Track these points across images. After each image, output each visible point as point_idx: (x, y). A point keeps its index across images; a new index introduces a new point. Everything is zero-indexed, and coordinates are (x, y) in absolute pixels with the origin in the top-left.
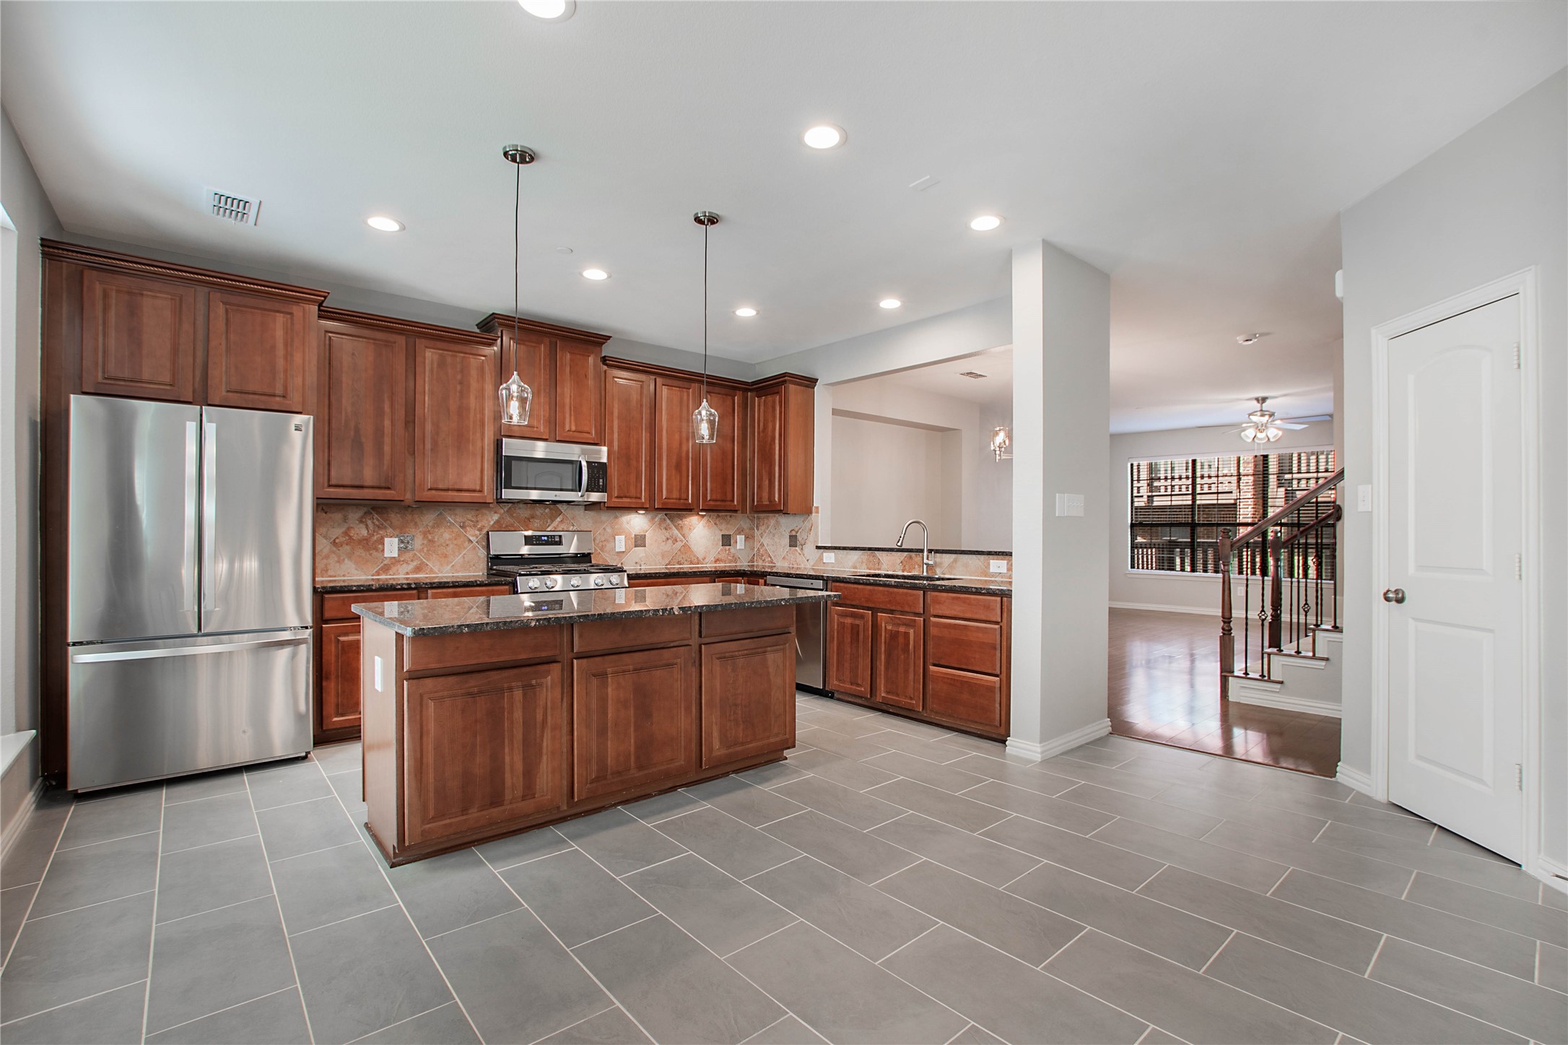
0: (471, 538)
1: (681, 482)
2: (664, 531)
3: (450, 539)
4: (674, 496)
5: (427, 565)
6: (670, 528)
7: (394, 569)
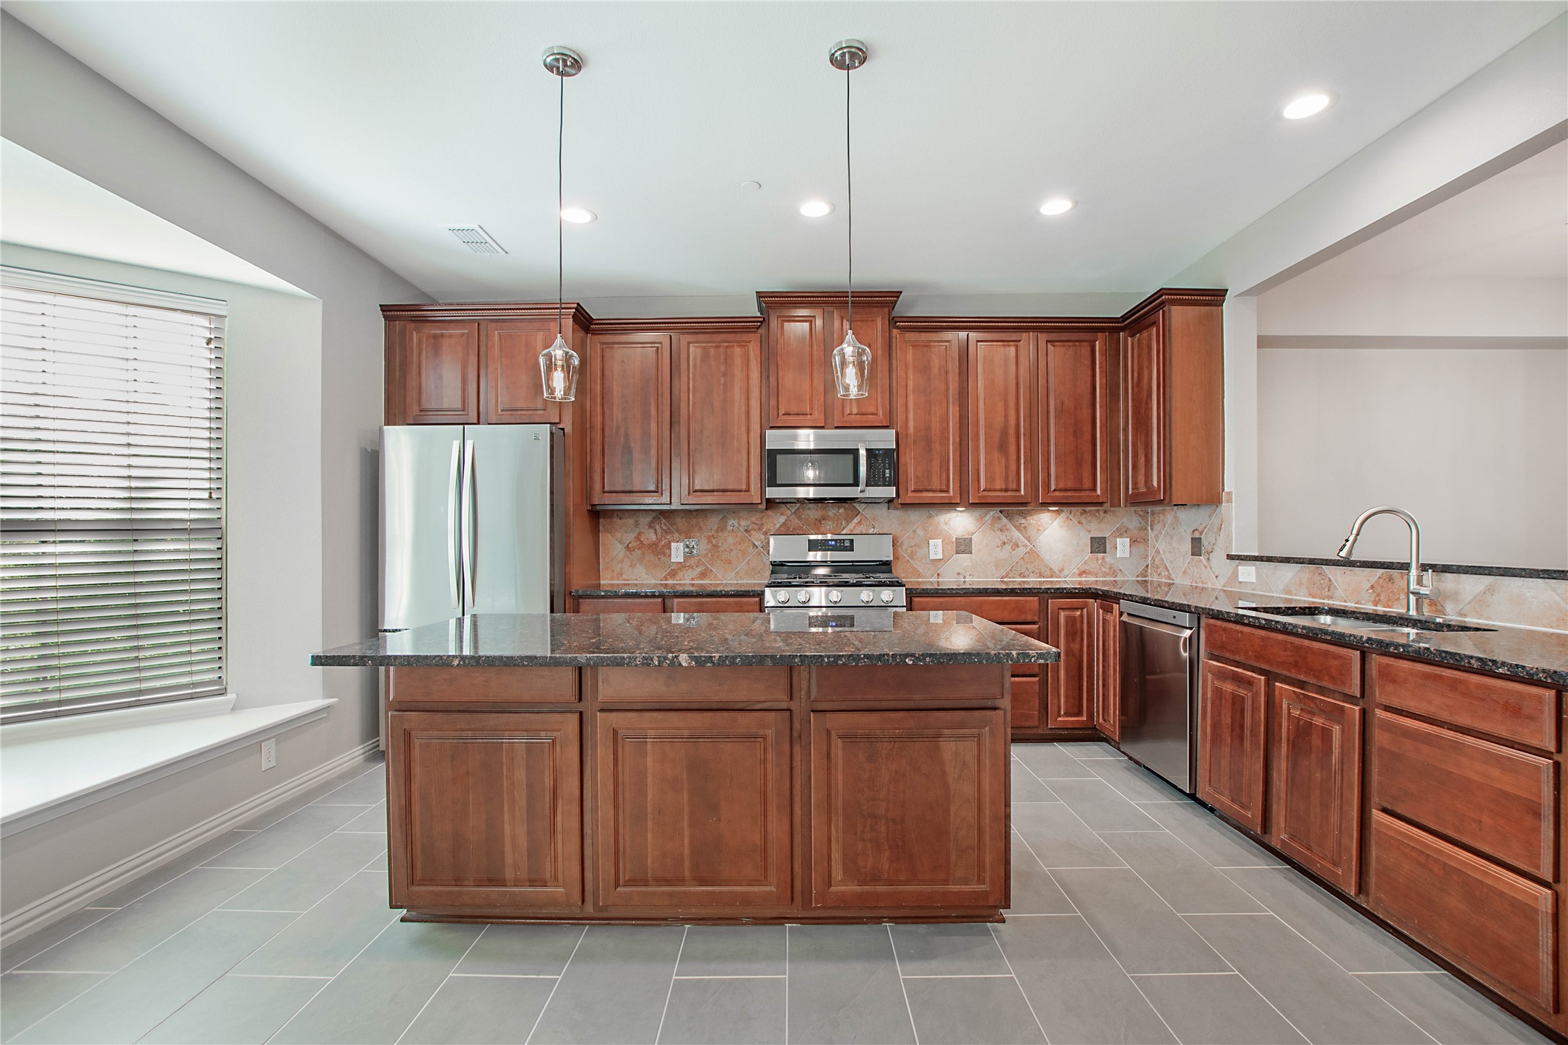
0: (756, 543)
1: (1007, 467)
2: (999, 533)
3: (734, 544)
4: (998, 487)
5: (712, 571)
6: (1007, 529)
7: (680, 575)
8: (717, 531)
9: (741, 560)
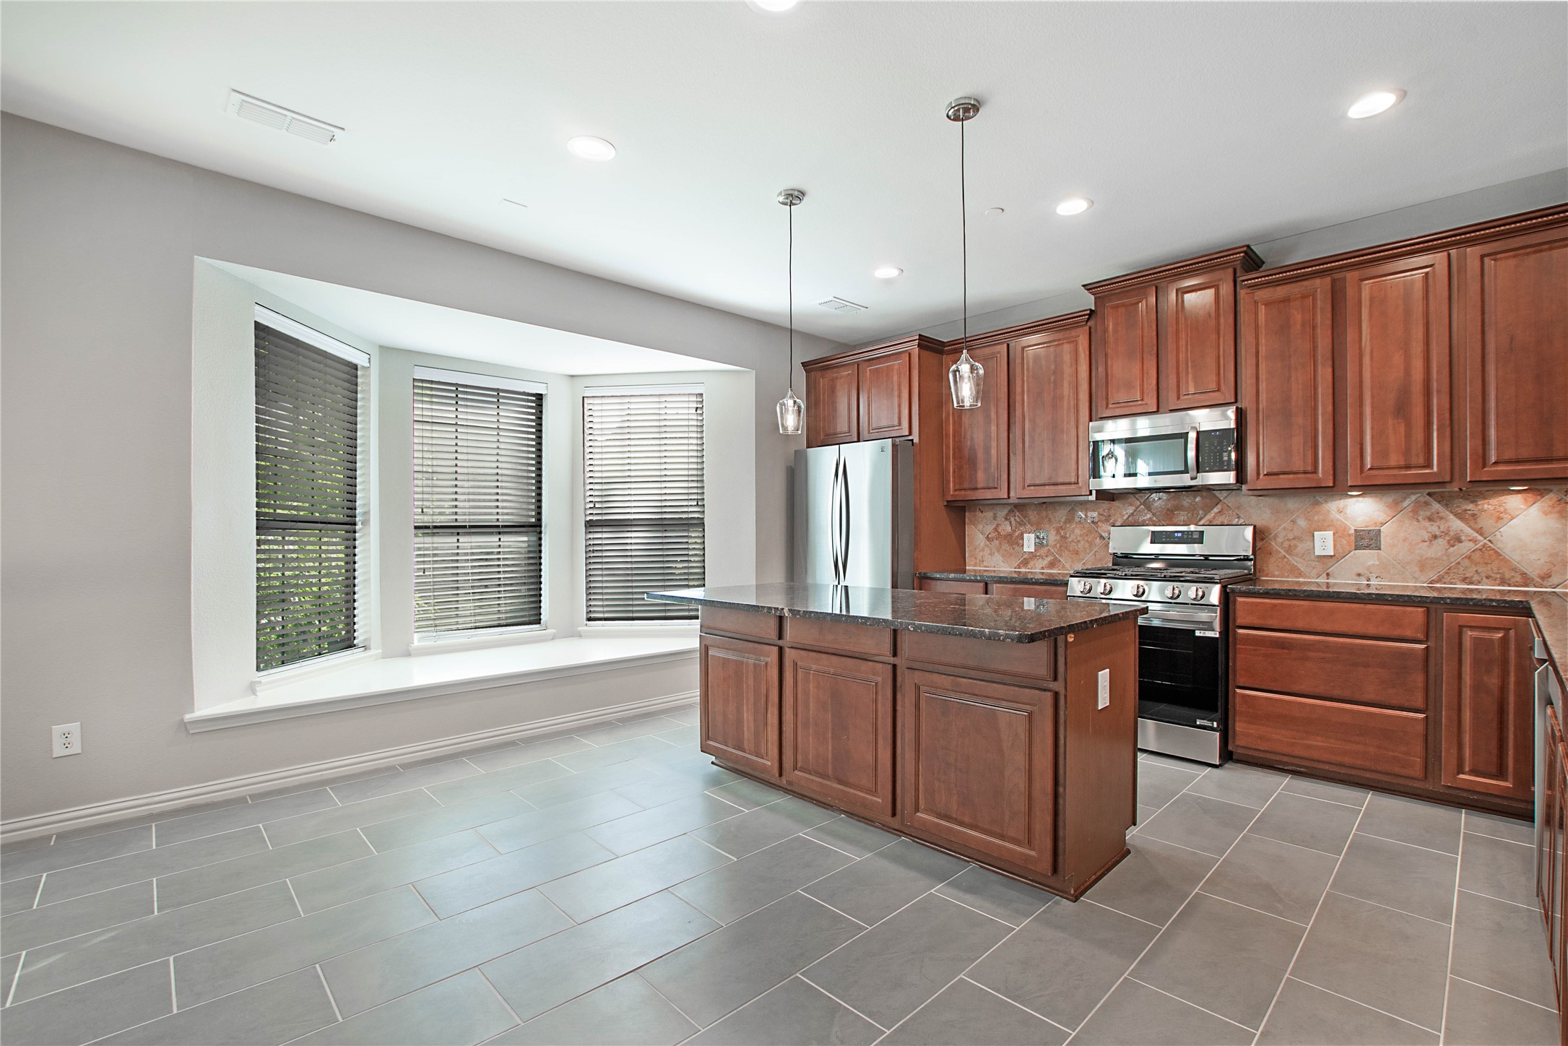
0: (1103, 534)
2: (1427, 524)
3: (1081, 535)
4: (1393, 462)
5: (1060, 561)
6: (1441, 518)
7: (1032, 563)
8: (1065, 523)
9: (1088, 551)
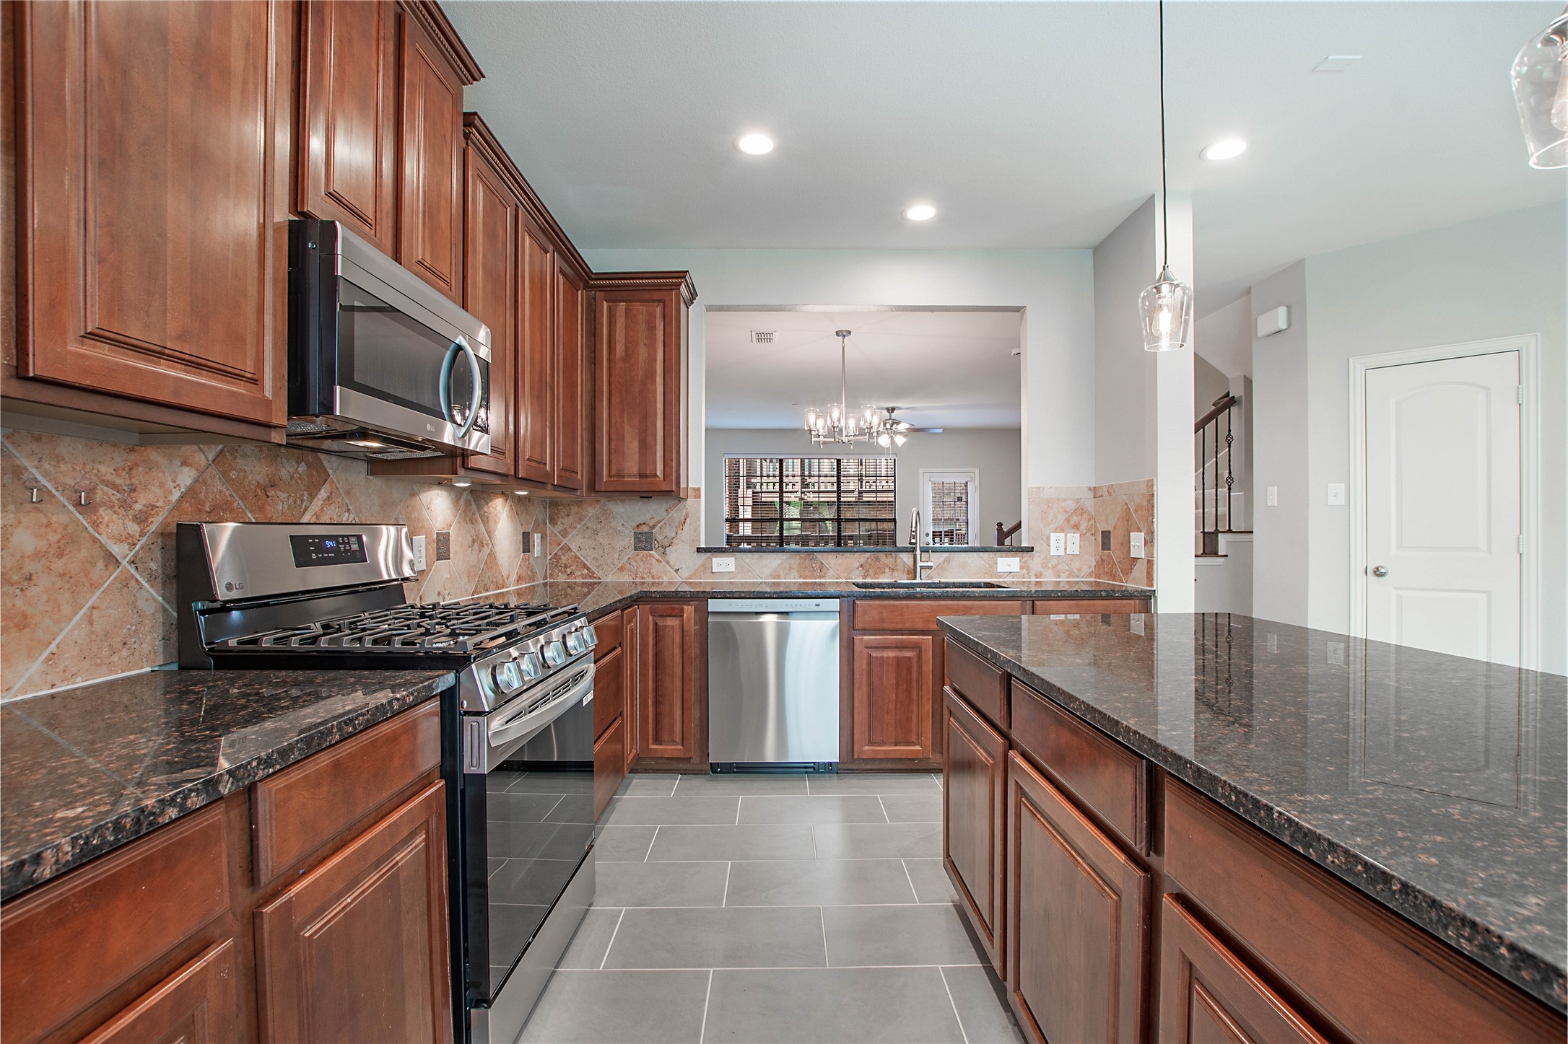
1: (541, 428)
2: (469, 526)
4: (536, 456)
6: (476, 521)
9: (66, 609)
